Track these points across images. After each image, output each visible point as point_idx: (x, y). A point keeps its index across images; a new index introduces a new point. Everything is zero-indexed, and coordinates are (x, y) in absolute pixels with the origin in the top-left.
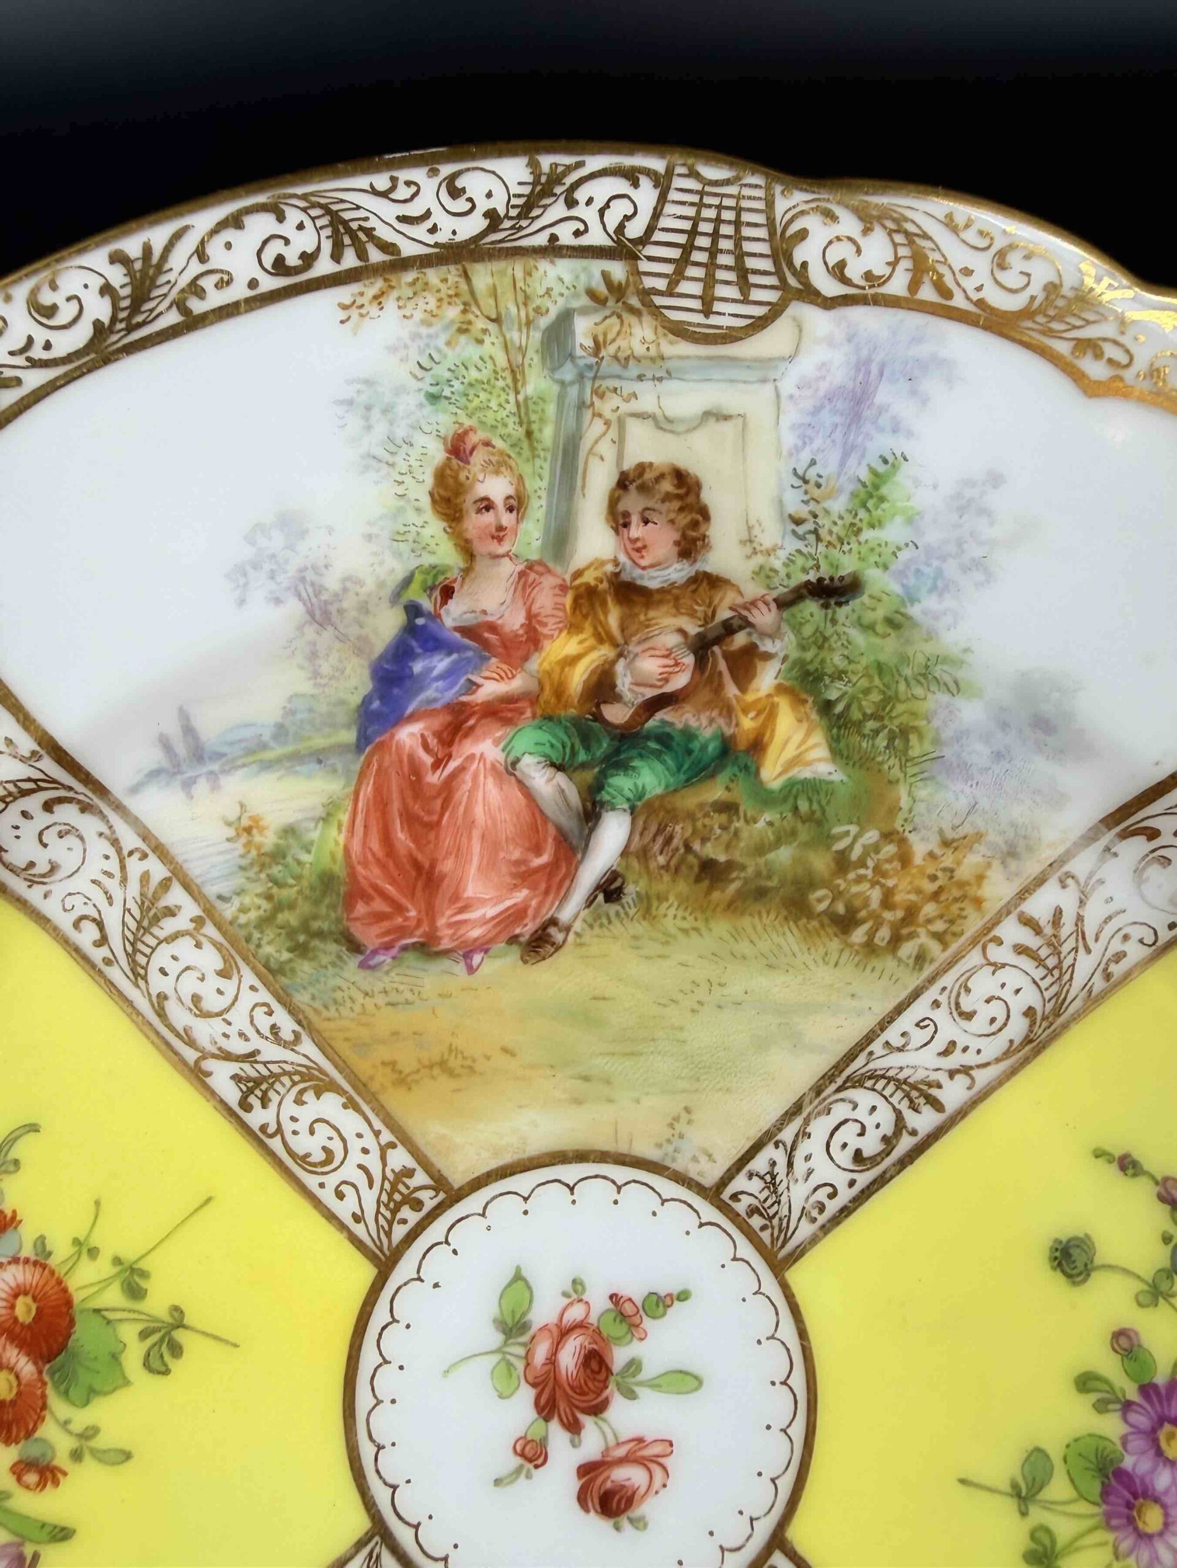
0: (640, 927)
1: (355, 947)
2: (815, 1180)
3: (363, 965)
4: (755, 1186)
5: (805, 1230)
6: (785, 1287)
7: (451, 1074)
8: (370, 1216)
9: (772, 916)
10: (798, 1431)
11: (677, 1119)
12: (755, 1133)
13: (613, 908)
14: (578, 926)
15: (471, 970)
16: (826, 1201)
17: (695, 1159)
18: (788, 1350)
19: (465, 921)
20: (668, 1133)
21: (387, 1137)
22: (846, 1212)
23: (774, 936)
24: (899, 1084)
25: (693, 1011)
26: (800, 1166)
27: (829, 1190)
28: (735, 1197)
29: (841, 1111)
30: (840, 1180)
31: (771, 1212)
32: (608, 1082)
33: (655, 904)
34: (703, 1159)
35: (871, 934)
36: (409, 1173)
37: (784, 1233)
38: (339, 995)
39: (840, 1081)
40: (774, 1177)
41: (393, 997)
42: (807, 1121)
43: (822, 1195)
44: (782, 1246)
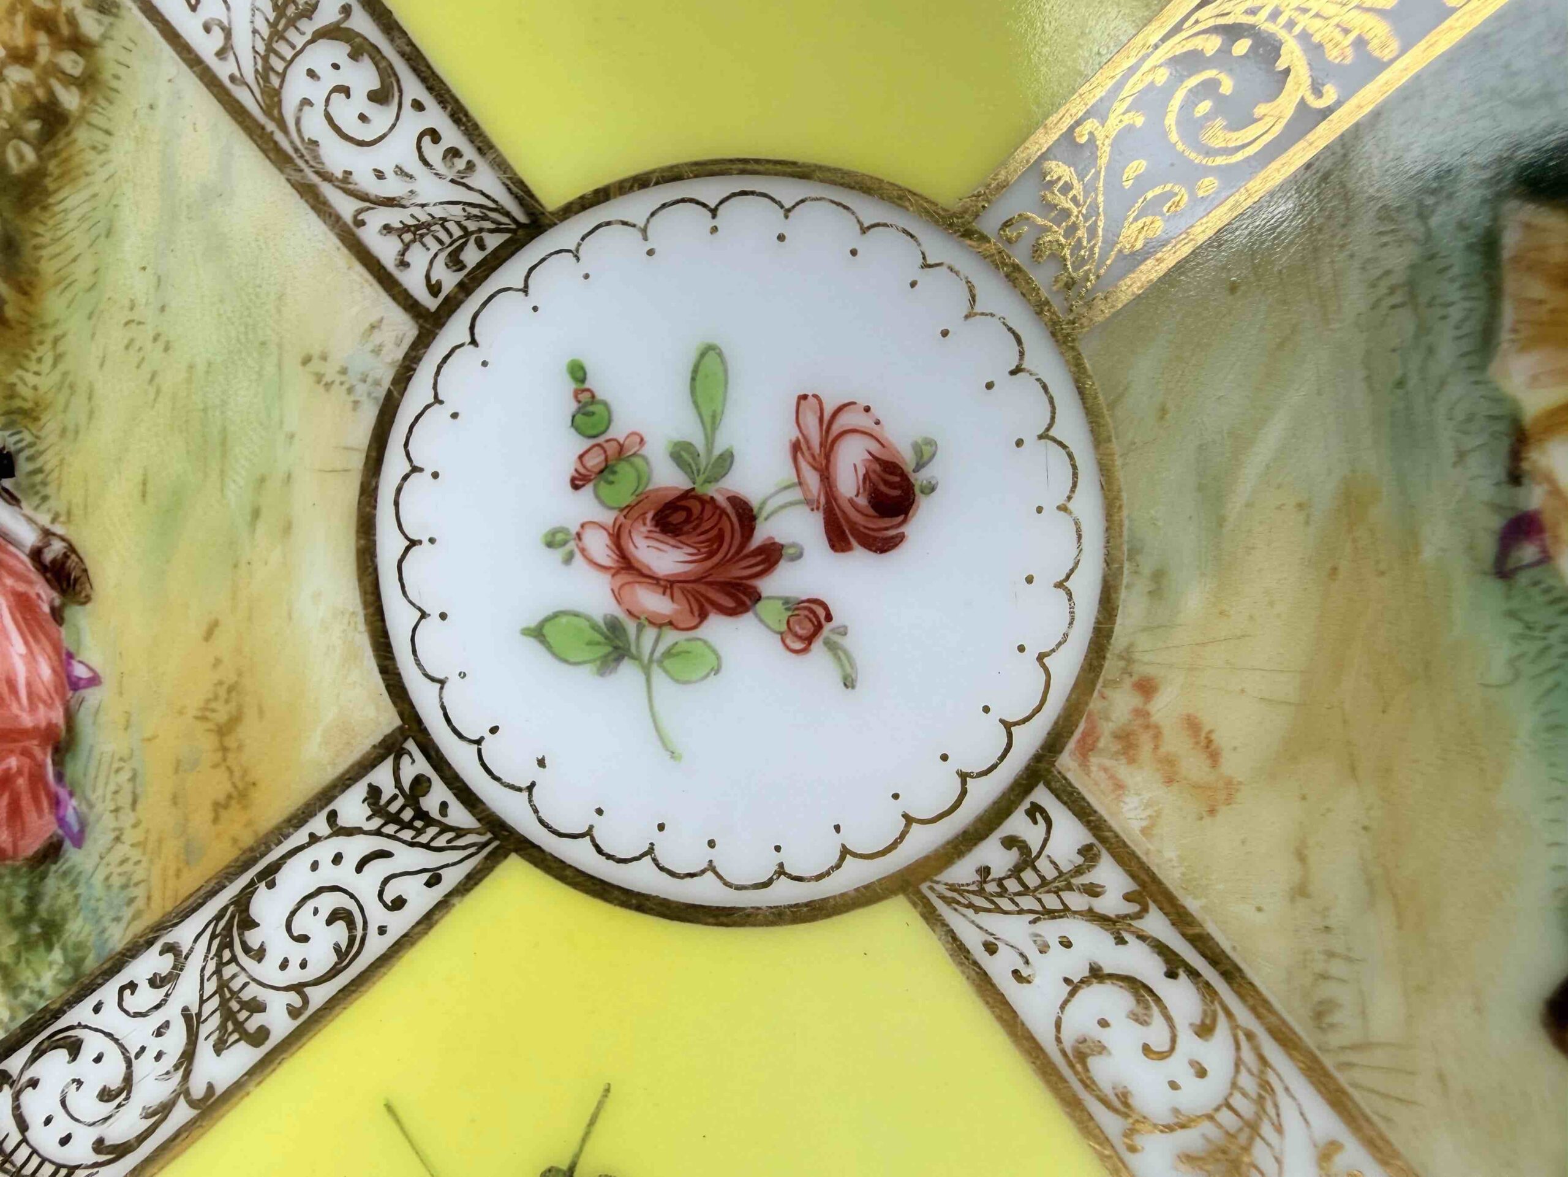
0: (50, 425)
1: (52, 852)
2: (413, 165)
3: (79, 841)
4: (418, 257)
5: (486, 180)
6: (569, 211)
7: (235, 720)
8: (431, 860)
9: (40, 229)
10: (787, 191)
11: (319, 378)
12: (342, 257)
13: (23, 466)
14: (44, 519)
15: (94, 680)
16: (445, 144)
17: (377, 351)
18: (664, 206)
19: (29, 685)
20: (339, 392)
21: (319, 824)
22: (459, 115)
23: (70, 225)
24: (277, 34)
25: (167, 349)
26: (392, 187)
27: (427, 140)
28: (434, 289)
29: (314, 126)
30: (413, 124)
31: (457, 232)
32: (262, 480)
33: (18, 403)
34: (377, 338)
35: (70, 80)
36: (374, 792)
37: (487, 210)
38: (116, 881)
39: (271, 126)
40: (406, 228)
41: (125, 800)
42: (327, 177)
43: (434, 153)
44: (507, 214)
